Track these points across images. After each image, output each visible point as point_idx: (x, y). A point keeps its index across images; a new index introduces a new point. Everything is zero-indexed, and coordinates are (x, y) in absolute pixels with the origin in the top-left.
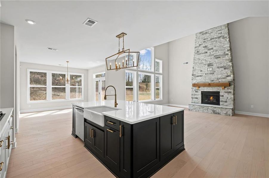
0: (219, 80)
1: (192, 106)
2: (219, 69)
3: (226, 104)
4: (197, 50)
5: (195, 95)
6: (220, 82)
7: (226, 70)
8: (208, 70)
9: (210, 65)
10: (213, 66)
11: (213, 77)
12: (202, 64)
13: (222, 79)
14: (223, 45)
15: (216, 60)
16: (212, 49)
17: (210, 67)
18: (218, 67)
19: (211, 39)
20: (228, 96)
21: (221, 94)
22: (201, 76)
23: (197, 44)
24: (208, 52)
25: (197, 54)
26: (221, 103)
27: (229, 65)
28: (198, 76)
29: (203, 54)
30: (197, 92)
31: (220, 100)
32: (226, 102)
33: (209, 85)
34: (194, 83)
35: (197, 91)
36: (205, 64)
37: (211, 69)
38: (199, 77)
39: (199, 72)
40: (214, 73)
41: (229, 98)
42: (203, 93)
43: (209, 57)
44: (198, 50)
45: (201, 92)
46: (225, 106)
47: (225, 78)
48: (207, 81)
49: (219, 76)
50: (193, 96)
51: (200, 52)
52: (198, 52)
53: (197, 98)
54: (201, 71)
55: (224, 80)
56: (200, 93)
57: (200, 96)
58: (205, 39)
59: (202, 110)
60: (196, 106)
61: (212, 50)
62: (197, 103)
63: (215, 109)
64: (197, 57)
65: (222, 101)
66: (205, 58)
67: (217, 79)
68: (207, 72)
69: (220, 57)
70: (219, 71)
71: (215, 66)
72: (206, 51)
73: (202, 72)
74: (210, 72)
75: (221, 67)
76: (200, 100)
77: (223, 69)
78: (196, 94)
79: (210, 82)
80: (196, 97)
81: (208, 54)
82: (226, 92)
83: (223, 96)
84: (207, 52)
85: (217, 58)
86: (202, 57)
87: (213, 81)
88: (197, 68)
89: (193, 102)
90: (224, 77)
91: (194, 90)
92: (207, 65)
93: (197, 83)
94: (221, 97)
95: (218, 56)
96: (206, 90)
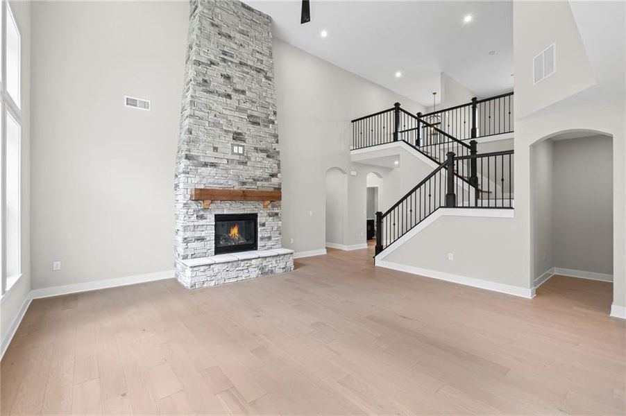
0: (259, 183)
1: (204, 271)
2: (257, 154)
3: (270, 243)
4: (204, 75)
5: (195, 227)
6: (260, 189)
7: (271, 160)
8: (233, 150)
9: (238, 137)
10: (245, 141)
11: (247, 173)
12: (217, 127)
13: (262, 181)
14: (264, 94)
15: (253, 129)
16: (243, 92)
17: (239, 143)
18: (256, 149)
19: (241, 63)
20: (273, 224)
21: (259, 220)
22: (213, 165)
23: (202, 54)
24: (235, 96)
25: (201, 88)
26: (260, 243)
27: (275, 149)
28: (206, 165)
29: (219, 95)
30: (202, 217)
31: (259, 235)
32: (269, 238)
35: (201, 213)
36: (225, 131)
37: (241, 150)
38: (209, 169)
39: (210, 152)
40: (246, 163)
41: (275, 229)
42: (219, 218)
43: (237, 114)
44: (206, 78)
45: (214, 218)
46: (268, 249)
47: (267, 180)
48: (230, 182)
49: (258, 173)
50: (189, 234)
51: (211, 88)
52: (205, 81)
53: (201, 239)
54: (215, 149)
55: (266, 184)
56: (211, 220)
57: (210, 233)
58: (225, 53)
61: (242, 96)
62: (205, 255)
63: (265, 263)
64: (203, 97)
65: (262, 239)
66: (225, 112)
67: (254, 180)
68: (230, 156)
69: (259, 124)
70: (258, 159)
71: (250, 143)
72: (230, 91)
73: (216, 154)
74: (237, 157)
75: (262, 151)
76: (211, 245)
77: (264, 155)
78: (198, 226)
79: (237, 187)
80: (198, 234)
81: (233, 102)
82: (269, 215)
83: (263, 225)
84: (229, 96)
85: (254, 123)
86: (218, 103)
87: (244, 183)
88: (202, 137)
89: (190, 254)
90: (266, 176)
91: (191, 211)
92: (231, 135)
93: (202, 187)
94: (259, 229)
95: (255, 120)
96: (229, 209)
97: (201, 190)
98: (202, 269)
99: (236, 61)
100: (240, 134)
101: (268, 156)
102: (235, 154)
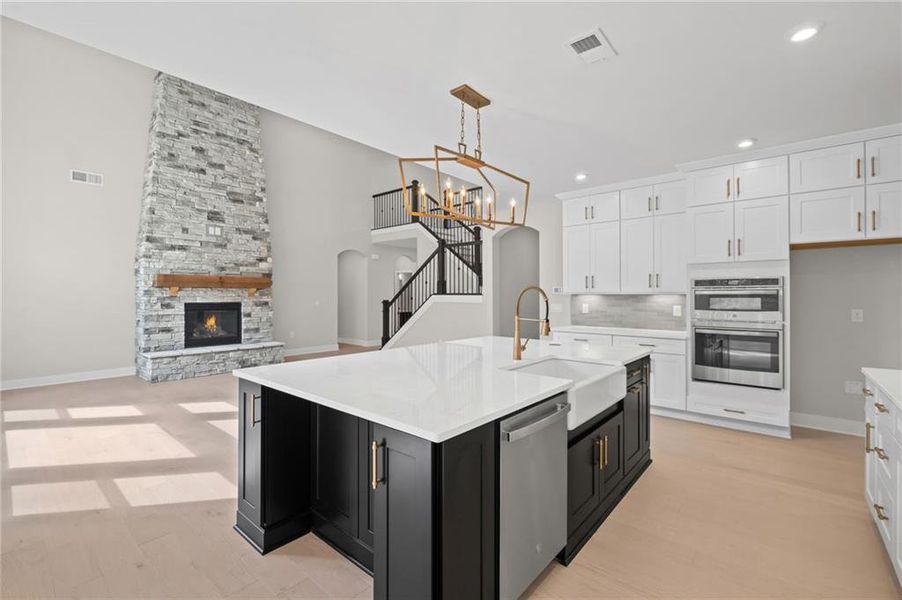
0: (242, 269)
1: (169, 363)
2: (240, 236)
3: (257, 336)
4: (170, 148)
5: (160, 317)
6: (244, 275)
7: (258, 242)
8: (208, 232)
9: (214, 216)
10: (223, 222)
11: (226, 257)
12: (188, 206)
13: (246, 265)
14: (249, 168)
15: (234, 208)
16: (221, 166)
17: (215, 223)
18: (238, 230)
19: (218, 135)
20: (261, 314)
21: (243, 310)
22: (182, 248)
23: (167, 124)
24: (210, 171)
25: (167, 163)
26: (244, 336)
27: (264, 230)
28: (173, 248)
29: (190, 170)
30: (168, 306)
31: (244, 327)
32: (257, 330)
34: (159, 273)
35: (167, 301)
36: (198, 210)
37: (218, 231)
38: (177, 252)
39: (178, 234)
40: (225, 245)
41: (264, 319)
42: (190, 309)
43: (212, 191)
44: (173, 152)
45: (183, 307)
46: (255, 342)
47: (253, 265)
48: (204, 267)
49: (242, 257)
50: (151, 325)
51: (180, 162)
52: (172, 155)
53: (168, 330)
54: (185, 230)
55: (252, 269)
56: (180, 309)
57: (179, 324)
58: (197, 123)
59: (204, 367)
60: (184, 361)
61: (220, 171)
62: (172, 348)
63: (246, 356)
64: (169, 173)
65: (247, 331)
66: (197, 189)
67: (236, 264)
68: (204, 238)
69: (242, 202)
70: (240, 241)
71: (230, 223)
72: (203, 165)
73: (186, 236)
74: (214, 240)
75: (246, 232)
76: (181, 336)
77: (249, 237)
78: (163, 316)
79: (214, 272)
80: (163, 325)
81: (209, 178)
82: (257, 305)
83: (249, 315)
84: (203, 171)
85: (235, 201)
86: (187, 180)
87: (223, 269)
88: (168, 217)
89: (153, 346)
90: (252, 260)
91: (154, 299)
92: (206, 215)
93: (168, 272)
94: (243, 320)
95: (236, 197)
96: (203, 298)
97: (166, 276)
98: (165, 361)
99: (213, 132)
100: (218, 213)
101: (254, 238)
102: (211, 235)
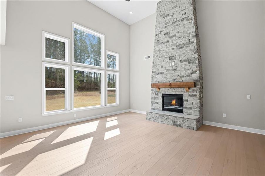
0: (183, 79)
2: (182, 63)
3: (190, 112)
4: (158, 39)
6: (184, 81)
7: (191, 64)
9: (172, 58)
10: (175, 59)
11: (176, 74)
12: (163, 57)
13: (185, 77)
14: (187, 30)
15: (179, 51)
16: (174, 36)
17: (172, 61)
18: (181, 61)
19: (173, 23)
20: (193, 101)
21: (185, 98)
22: (161, 73)
23: (157, 31)
24: (170, 40)
25: (157, 45)
26: (185, 110)
27: (194, 57)
28: (158, 74)
29: (164, 43)
30: (157, 94)
31: (184, 106)
32: (191, 108)
33: (170, 85)
34: (154, 83)
36: (166, 57)
37: (173, 63)
38: (160, 75)
39: (160, 68)
40: (176, 69)
41: (194, 103)
42: (164, 96)
43: (171, 48)
44: (159, 39)
45: (161, 95)
46: (189, 114)
47: (189, 76)
48: (168, 80)
49: (183, 73)
50: (153, 100)
51: (161, 42)
52: (158, 41)
53: (157, 103)
54: (162, 67)
55: (188, 78)
57: (160, 101)
58: (166, 24)
59: (160, 120)
60: (154, 115)
61: (174, 38)
63: (176, 120)
64: (158, 47)
65: (186, 108)
66: (166, 49)
67: (181, 77)
68: (168, 68)
69: (184, 47)
70: (182, 66)
71: (178, 59)
72: (168, 39)
73: (162, 69)
74: (171, 68)
75: (185, 61)
76: (161, 106)
77: (187, 63)
78: (156, 98)
79: (171, 81)
80: (156, 101)
81: (170, 43)
82: (190, 95)
83: (187, 101)
84: (168, 41)
85: (180, 48)
86: (162, 47)
87: (175, 79)
88: (157, 63)
89: (153, 108)
90: (188, 74)
91: (154, 92)
92: (168, 58)
94: (184, 102)
95: (181, 46)
96: (168, 92)
99: (171, 23)
100: (173, 56)
101: (189, 63)
102: (170, 66)
